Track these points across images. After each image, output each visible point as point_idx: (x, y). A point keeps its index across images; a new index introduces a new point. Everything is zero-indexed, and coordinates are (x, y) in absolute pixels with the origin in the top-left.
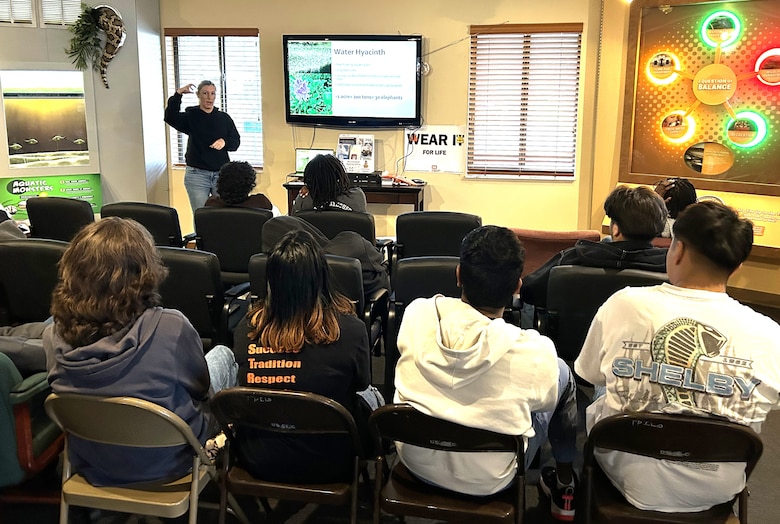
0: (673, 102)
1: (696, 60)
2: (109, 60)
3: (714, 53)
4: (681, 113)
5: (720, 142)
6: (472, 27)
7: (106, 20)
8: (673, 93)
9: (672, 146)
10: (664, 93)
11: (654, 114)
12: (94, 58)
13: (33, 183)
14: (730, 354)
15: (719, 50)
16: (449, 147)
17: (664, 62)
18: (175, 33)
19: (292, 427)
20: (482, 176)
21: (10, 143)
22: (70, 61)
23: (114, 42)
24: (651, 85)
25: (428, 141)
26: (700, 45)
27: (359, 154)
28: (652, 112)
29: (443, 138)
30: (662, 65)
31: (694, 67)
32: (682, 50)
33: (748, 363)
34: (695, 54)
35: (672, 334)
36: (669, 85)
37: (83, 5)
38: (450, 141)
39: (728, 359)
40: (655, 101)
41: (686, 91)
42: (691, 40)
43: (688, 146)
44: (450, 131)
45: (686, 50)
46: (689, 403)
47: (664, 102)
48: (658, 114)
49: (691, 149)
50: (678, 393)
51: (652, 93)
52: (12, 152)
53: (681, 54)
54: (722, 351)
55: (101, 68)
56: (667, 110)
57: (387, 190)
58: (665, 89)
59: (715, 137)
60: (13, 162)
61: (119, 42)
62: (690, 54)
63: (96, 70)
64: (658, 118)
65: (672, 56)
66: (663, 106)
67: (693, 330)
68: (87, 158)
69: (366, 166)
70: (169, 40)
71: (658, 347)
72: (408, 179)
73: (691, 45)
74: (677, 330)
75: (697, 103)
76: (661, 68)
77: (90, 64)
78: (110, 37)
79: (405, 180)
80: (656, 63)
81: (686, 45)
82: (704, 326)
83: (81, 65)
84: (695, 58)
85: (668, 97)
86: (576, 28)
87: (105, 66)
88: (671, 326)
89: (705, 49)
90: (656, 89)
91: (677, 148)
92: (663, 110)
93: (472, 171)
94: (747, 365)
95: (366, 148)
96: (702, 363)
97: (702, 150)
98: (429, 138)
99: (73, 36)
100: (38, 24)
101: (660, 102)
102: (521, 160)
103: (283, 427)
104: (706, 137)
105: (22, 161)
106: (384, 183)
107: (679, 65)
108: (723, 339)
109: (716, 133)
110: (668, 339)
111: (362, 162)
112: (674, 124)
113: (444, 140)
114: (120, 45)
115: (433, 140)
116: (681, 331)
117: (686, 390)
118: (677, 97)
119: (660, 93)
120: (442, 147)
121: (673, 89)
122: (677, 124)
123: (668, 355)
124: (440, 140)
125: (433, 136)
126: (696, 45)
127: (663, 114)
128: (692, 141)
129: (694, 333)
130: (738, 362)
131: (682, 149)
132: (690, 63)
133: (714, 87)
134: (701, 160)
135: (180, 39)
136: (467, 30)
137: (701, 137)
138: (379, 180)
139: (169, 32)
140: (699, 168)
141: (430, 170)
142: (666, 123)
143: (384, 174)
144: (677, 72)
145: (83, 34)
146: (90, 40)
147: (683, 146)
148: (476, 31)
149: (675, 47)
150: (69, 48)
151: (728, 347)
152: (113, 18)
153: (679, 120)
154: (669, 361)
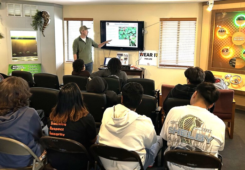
0: (225, 44)
1: (233, 30)
2: (45, 28)
3: (239, 28)
4: (228, 48)
5: (241, 58)
6: (161, 19)
7: (44, 15)
8: (226, 41)
9: (225, 58)
10: (223, 41)
11: (219, 48)
12: (40, 27)
13: (19, 66)
14: (204, 127)
15: (240, 27)
16: (153, 57)
17: (223, 31)
18: (68, 20)
19: (66, 150)
20: (164, 67)
21: (13, 53)
22: (32, 28)
23: (46, 22)
24: (219, 38)
25: (146, 55)
26: (234, 25)
27: (123, 59)
28: (219, 47)
29: (151, 54)
30: (222, 32)
31: (232, 33)
32: (228, 27)
33: (210, 131)
34: (233, 28)
35: (186, 119)
36: (224, 39)
37: (37, 10)
38: (153, 55)
39: (203, 129)
40: (220, 44)
41: (230, 40)
42: (231, 24)
43: (230, 59)
44: (153, 52)
45: (230, 27)
46: (189, 143)
47: (222, 44)
48: (221, 48)
49: (231, 60)
50: (186, 140)
51: (219, 41)
52: (13, 56)
53: (228, 28)
54: (201, 126)
55: (42, 30)
56: (224, 47)
57: (132, 71)
58: (223, 40)
59: (239, 56)
60: (13, 59)
61: (48, 22)
62: (231, 28)
63: (41, 31)
64: (220, 49)
65: (225, 29)
66: (222, 45)
67: (193, 119)
68: (37, 58)
69: (125, 63)
70: (65, 22)
71: (181, 123)
72: (139, 67)
73: (231, 25)
74: (187, 118)
75: (233, 45)
76: (221, 33)
77: (39, 29)
78: (45, 20)
79: (138, 68)
80: (220, 31)
81: (230, 25)
82: (196, 118)
83: (36, 29)
84: (232, 30)
85: (224, 42)
86: (194, 19)
87: (43, 30)
88: (186, 117)
89: (236, 27)
90: (220, 40)
91: (227, 59)
92: (222, 47)
93: (160, 65)
94: (210, 132)
95: (126, 57)
96: (194, 130)
97: (235, 60)
98: (147, 54)
99: (34, 20)
100: (23, 16)
101: (221, 44)
102: (177, 62)
103: (63, 150)
104: (236, 56)
105: (16, 59)
106: (131, 69)
107: (227, 32)
108: (202, 122)
109: (239, 55)
110: (184, 121)
111: (124, 62)
112: (226, 51)
113: (152, 55)
114: (49, 23)
115: (148, 55)
116: (189, 119)
117: (189, 139)
118: (227, 43)
119: (221, 41)
120: (151, 57)
121: (226, 40)
122: (227, 51)
123: (184, 126)
124: (150, 55)
125: (148, 54)
126: (233, 25)
127: (222, 48)
128: (232, 57)
129: (193, 120)
130: (207, 130)
131: (228, 60)
132: (231, 31)
133: (239, 39)
134: (235, 63)
135: (69, 21)
136: (159, 19)
137: (235, 56)
138: (129, 68)
139: (65, 19)
140: (234, 66)
141: (147, 65)
142: (223, 51)
143: (131, 66)
144: (227, 34)
145: (37, 19)
146: (39, 21)
147: (229, 58)
148: (162, 20)
149: (226, 26)
150: (32, 24)
151: (203, 125)
152: (46, 14)
153: (227, 50)
154: (184, 128)
